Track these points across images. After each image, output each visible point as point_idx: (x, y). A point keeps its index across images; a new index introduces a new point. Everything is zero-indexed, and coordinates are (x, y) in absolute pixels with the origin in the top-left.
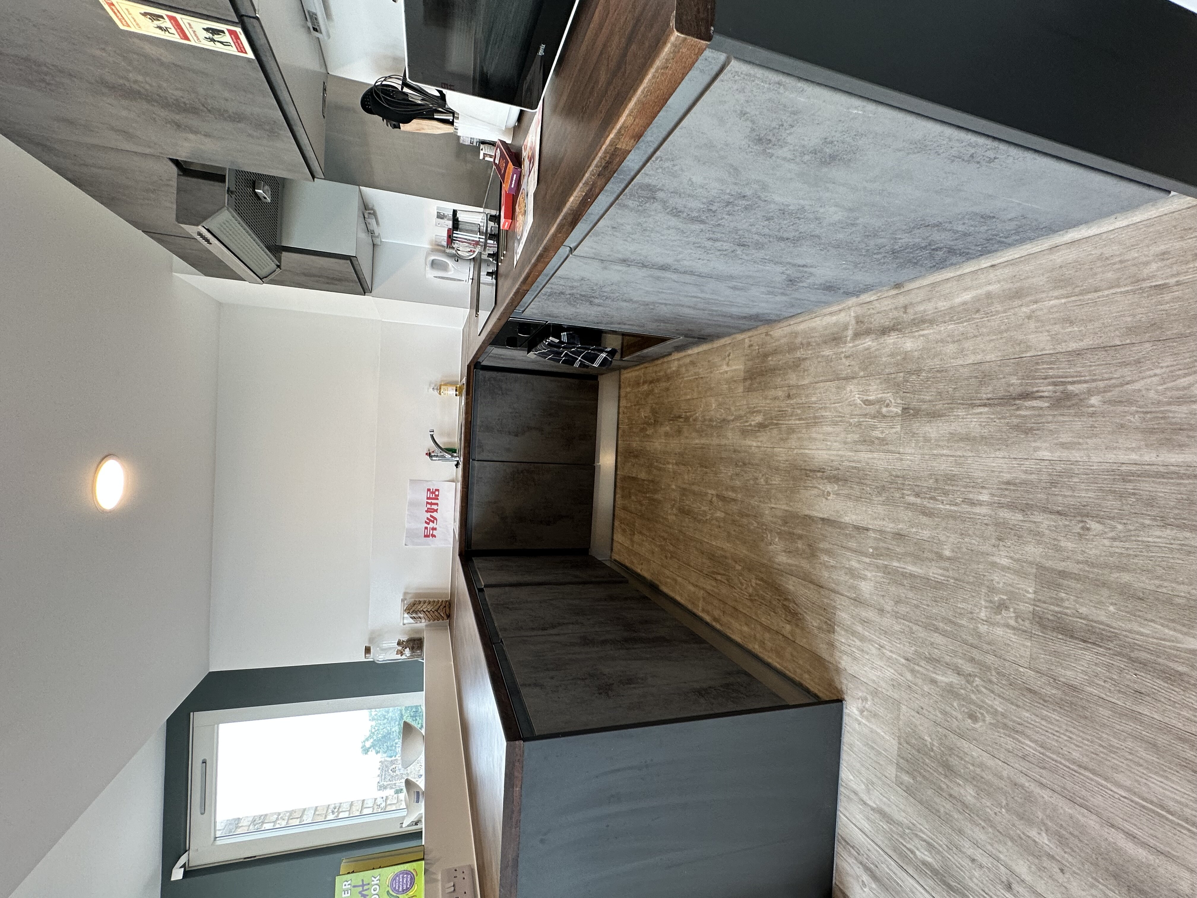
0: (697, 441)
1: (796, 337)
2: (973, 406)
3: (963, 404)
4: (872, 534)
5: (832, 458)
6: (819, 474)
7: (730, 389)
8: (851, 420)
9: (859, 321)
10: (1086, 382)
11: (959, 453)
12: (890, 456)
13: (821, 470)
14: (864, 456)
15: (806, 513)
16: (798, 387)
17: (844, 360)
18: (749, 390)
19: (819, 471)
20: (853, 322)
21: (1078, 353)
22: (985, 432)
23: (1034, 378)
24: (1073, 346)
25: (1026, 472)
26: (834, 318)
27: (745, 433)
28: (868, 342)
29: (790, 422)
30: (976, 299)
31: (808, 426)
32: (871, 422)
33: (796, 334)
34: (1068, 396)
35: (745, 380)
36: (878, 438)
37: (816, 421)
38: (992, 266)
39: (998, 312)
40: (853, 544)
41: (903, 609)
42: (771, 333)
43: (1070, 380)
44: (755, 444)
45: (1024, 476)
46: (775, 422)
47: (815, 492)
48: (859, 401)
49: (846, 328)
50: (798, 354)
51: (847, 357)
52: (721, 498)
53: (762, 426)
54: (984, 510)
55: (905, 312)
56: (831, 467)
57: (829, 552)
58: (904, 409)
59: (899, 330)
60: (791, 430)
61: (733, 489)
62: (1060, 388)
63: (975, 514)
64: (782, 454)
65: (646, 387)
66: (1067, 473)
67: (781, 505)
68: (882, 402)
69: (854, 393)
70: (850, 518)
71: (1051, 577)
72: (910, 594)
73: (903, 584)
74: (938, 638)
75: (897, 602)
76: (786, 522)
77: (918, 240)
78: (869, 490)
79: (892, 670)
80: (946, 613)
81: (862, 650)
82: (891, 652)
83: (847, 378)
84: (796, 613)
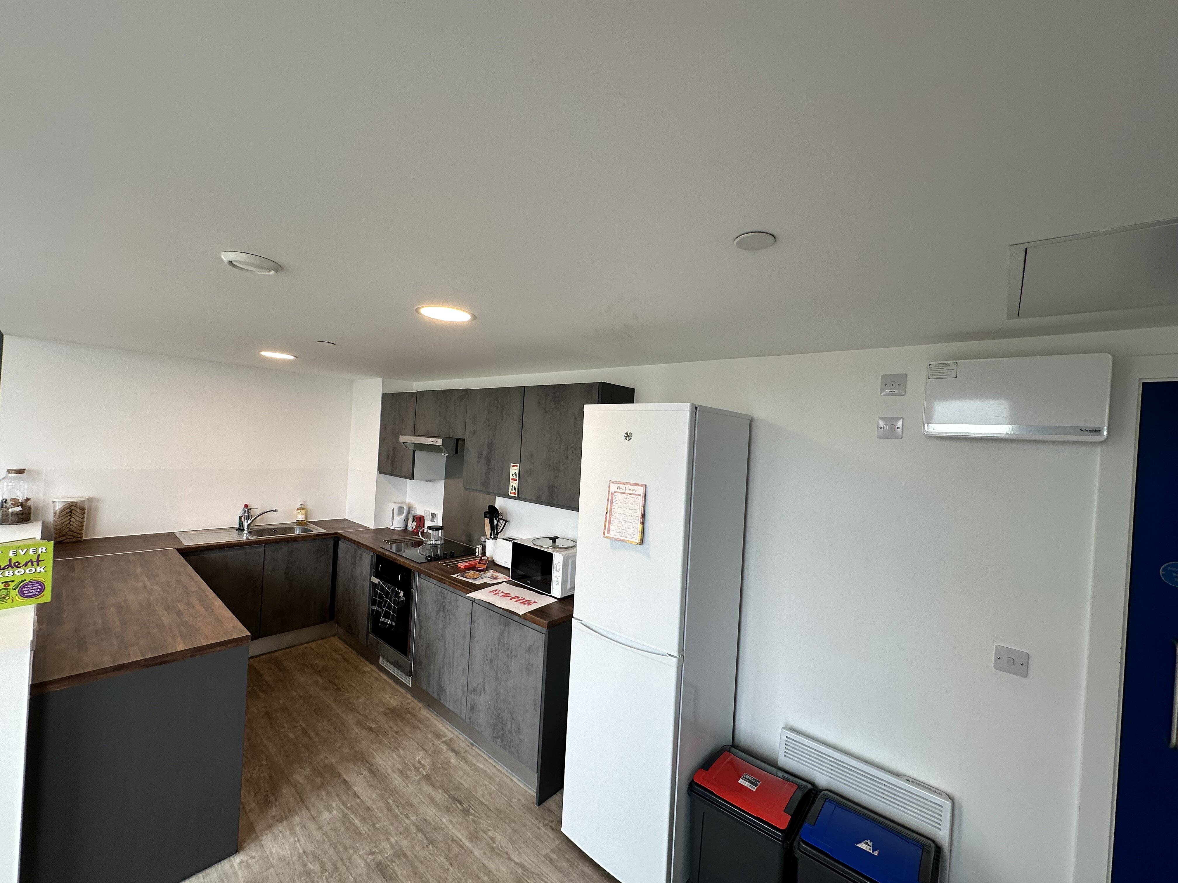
0: (329, 702)
1: (427, 721)
2: (445, 792)
3: (443, 789)
4: (358, 801)
5: (382, 765)
6: (368, 765)
7: (377, 704)
8: (406, 762)
9: (451, 740)
10: (475, 811)
11: (424, 801)
12: (403, 783)
13: (371, 765)
14: (395, 775)
15: (340, 772)
16: (405, 734)
17: (431, 744)
18: (385, 713)
19: (369, 764)
20: (449, 738)
21: (482, 803)
22: (438, 802)
23: (467, 800)
24: (483, 801)
25: (433, 821)
26: (446, 731)
27: (359, 723)
28: (444, 748)
29: (384, 740)
30: (482, 769)
31: (389, 748)
32: (412, 768)
33: (428, 719)
34: (468, 811)
35: (389, 709)
36: (407, 774)
37: (394, 749)
38: (495, 766)
39: (481, 777)
40: (344, 798)
41: (331, 833)
42: (422, 710)
43: (473, 808)
44: (357, 731)
45: (432, 821)
46: (378, 734)
47: (356, 768)
48: (417, 759)
49: (445, 737)
50: (420, 726)
51: (433, 744)
52: (305, 732)
53: (371, 729)
54: (407, 821)
55: (464, 752)
56: (377, 767)
57: (328, 793)
58: (427, 775)
59: (456, 755)
60: (380, 742)
61: (317, 734)
62: (469, 807)
63: (404, 821)
64: (363, 745)
65: (338, 656)
66: (442, 829)
67: (332, 760)
68: (424, 766)
69: (420, 755)
70: (357, 789)
71: (400, 854)
72: (343, 829)
73: (344, 825)
74: (332, 851)
75: (332, 829)
76: (325, 767)
77: (505, 719)
78: (379, 786)
79: (289, 852)
80: (348, 844)
81: (285, 837)
82: (300, 845)
83: (424, 749)
84: (269, 803)
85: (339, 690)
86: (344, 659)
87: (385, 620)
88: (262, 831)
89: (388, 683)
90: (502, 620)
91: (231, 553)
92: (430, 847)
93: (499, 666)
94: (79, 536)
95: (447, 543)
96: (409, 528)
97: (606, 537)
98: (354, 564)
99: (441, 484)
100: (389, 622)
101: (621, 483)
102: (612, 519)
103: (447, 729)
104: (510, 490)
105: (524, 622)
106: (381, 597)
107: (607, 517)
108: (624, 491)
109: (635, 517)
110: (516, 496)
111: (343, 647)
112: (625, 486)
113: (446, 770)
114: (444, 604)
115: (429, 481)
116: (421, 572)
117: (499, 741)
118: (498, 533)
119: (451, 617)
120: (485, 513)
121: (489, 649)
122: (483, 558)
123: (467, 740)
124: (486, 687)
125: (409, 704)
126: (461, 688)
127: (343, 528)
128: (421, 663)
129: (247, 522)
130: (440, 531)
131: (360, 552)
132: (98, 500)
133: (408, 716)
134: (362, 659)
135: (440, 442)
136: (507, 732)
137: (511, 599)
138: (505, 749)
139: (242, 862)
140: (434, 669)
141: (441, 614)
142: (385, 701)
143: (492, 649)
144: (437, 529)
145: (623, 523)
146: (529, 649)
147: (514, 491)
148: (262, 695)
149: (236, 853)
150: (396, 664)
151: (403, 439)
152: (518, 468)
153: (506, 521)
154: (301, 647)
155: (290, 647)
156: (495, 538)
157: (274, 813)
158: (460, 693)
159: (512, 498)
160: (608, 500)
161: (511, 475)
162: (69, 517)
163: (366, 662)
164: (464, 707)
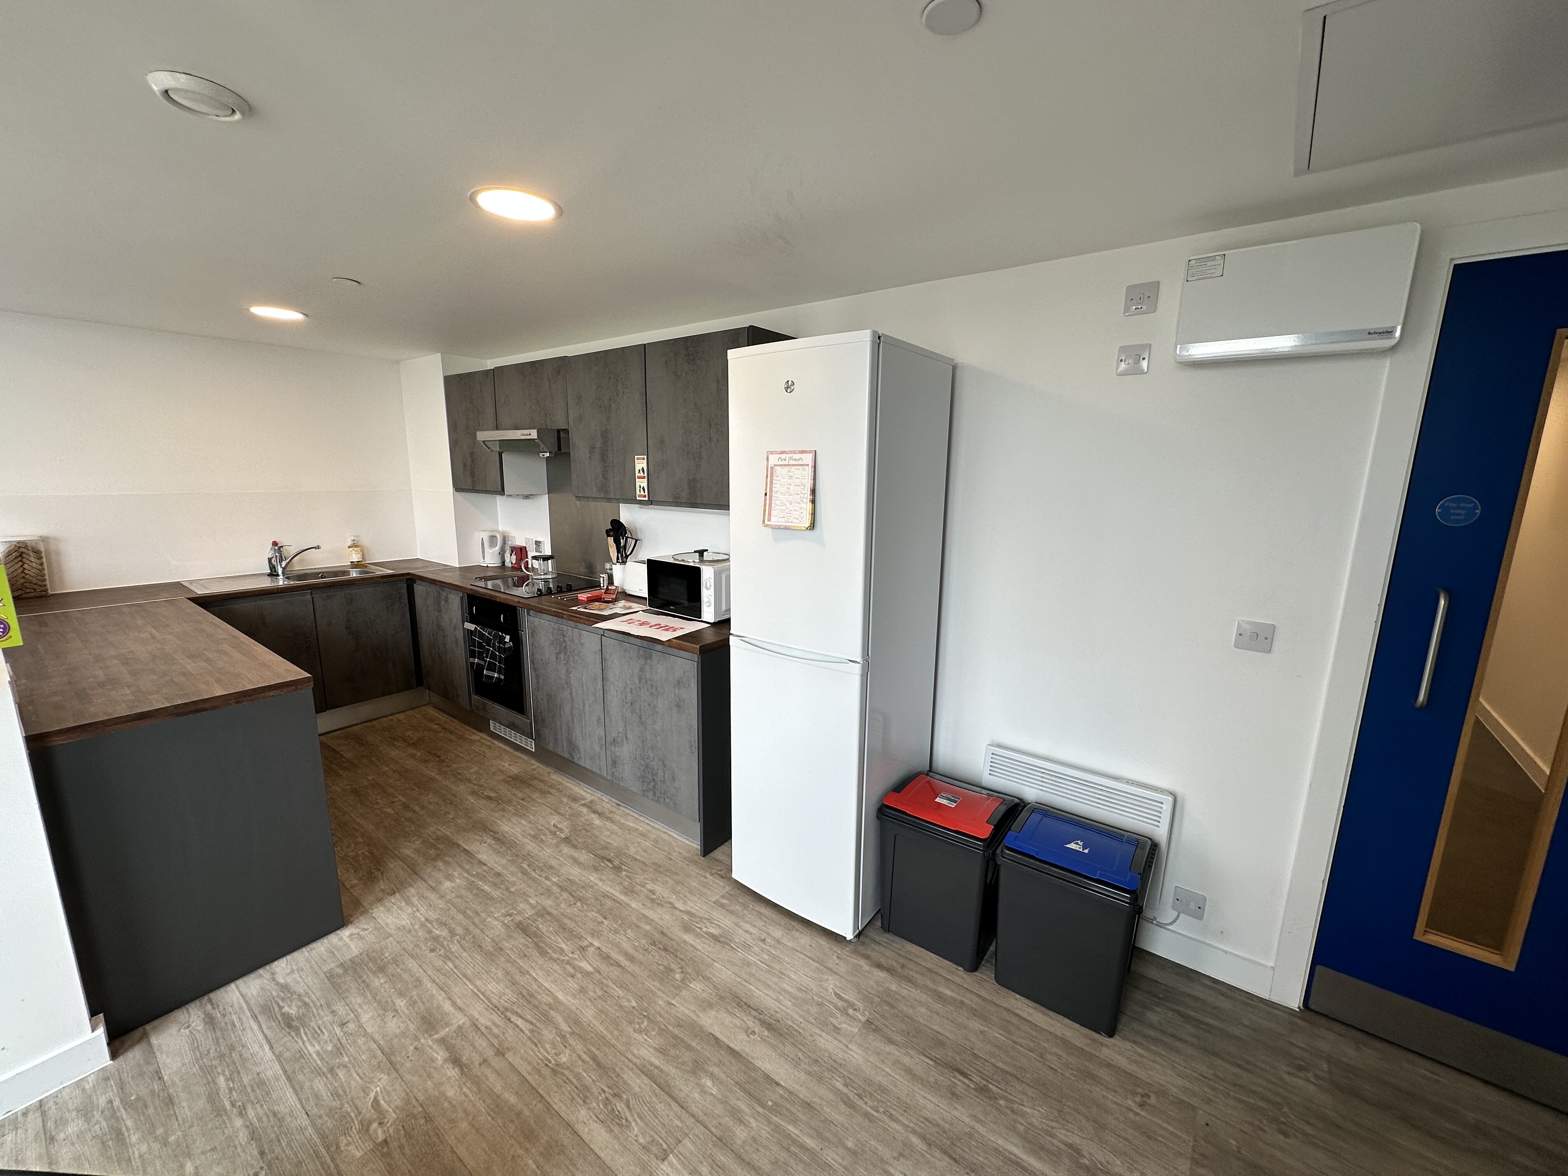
0: (432, 774)
2: (591, 853)
3: (588, 850)
4: (485, 868)
5: (509, 832)
6: (491, 833)
7: (494, 773)
8: (539, 827)
9: (591, 802)
10: (629, 868)
11: (566, 862)
12: (537, 847)
13: (496, 833)
14: (526, 841)
15: (458, 842)
16: (533, 800)
17: (567, 808)
18: (505, 781)
19: (494, 832)
20: (589, 800)
22: (583, 862)
23: (618, 858)
25: (579, 880)
26: (584, 793)
27: (473, 793)
28: (585, 810)
29: (508, 807)
30: (633, 828)
31: (516, 815)
32: (547, 832)
33: (561, 784)
34: (620, 868)
35: (510, 777)
36: (541, 839)
37: (522, 816)
38: (649, 824)
39: (633, 835)
40: (467, 867)
41: (456, 900)
42: (551, 774)
43: (626, 865)
44: (472, 801)
45: (577, 880)
46: (500, 802)
47: (478, 837)
48: (552, 824)
49: (584, 799)
50: (552, 791)
51: (570, 807)
52: (406, 807)
53: (489, 798)
54: (549, 883)
55: (610, 813)
56: (503, 835)
57: (447, 863)
58: (566, 838)
59: (600, 816)
60: (503, 810)
61: (423, 807)
62: (621, 865)
63: (544, 882)
64: (484, 814)
65: (436, 727)
66: (592, 887)
67: (446, 831)
68: (561, 830)
69: (555, 820)
70: (483, 857)
71: (543, 913)
72: (471, 897)
73: (471, 892)
74: (460, 917)
75: (457, 897)
76: (438, 839)
77: (656, 768)
78: (509, 852)
79: (408, 922)
80: (479, 909)
81: (401, 908)
82: (421, 914)
83: (559, 813)
84: (375, 877)
85: (444, 761)
86: (443, 728)
87: (490, 674)
88: (371, 905)
89: (505, 750)
90: (642, 652)
91: (266, 602)
92: (579, 904)
93: (642, 708)
94: (43, 588)
95: (559, 576)
96: (508, 564)
97: (767, 526)
98: (439, 611)
99: (545, 500)
100: (496, 675)
101: (782, 453)
102: (773, 501)
103: (585, 791)
104: (638, 493)
105: (670, 650)
106: (480, 646)
107: (766, 499)
108: (786, 463)
109: (802, 495)
110: (647, 499)
111: (440, 717)
112: (788, 456)
113: (587, 831)
114: (564, 645)
115: (527, 497)
116: (530, 608)
117: (650, 794)
118: (627, 557)
119: (576, 658)
120: (607, 531)
121: (629, 690)
122: (610, 587)
123: (611, 800)
124: (628, 736)
125: (535, 770)
126: (597, 741)
127: (416, 568)
128: (543, 721)
129: (281, 565)
130: (550, 561)
131: (444, 594)
132: (56, 539)
133: (535, 782)
134: (467, 728)
135: (534, 434)
136: (659, 782)
137: (651, 627)
138: (658, 801)
139: (351, 935)
140: (561, 725)
141: (562, 656)
142: (504, 769)
143: (631, 689)
144: (546, 558)
145: (788, 505)
146: (679, 682)
147: (642, 493)
148: (344, 774)
149: (343, 926)
150: (513, 726)
151: (482, 436)
152: (646, 460)
153: (636, 541)
154: (385, 719)
155: (370, 721)
156: (624, 562)
157: (382, 887)
158: (597, 748)
159: (640, 502)
160: (767, 477)
161: (637, 472)
162: (21, 563)
163: (474, 731)
164: (603, 763)
